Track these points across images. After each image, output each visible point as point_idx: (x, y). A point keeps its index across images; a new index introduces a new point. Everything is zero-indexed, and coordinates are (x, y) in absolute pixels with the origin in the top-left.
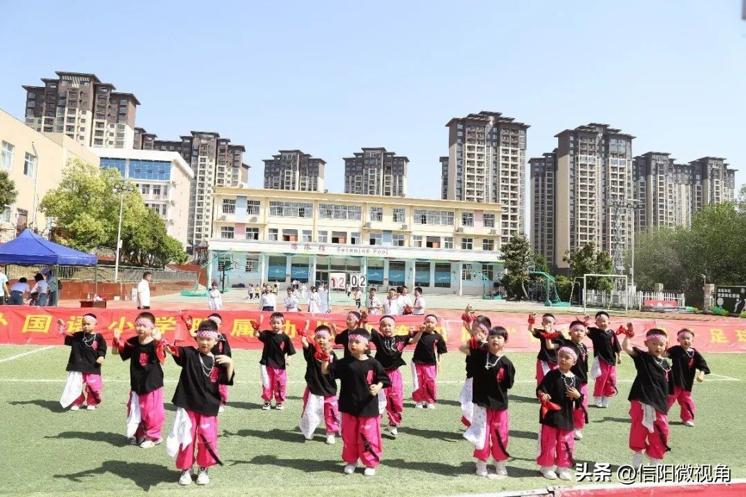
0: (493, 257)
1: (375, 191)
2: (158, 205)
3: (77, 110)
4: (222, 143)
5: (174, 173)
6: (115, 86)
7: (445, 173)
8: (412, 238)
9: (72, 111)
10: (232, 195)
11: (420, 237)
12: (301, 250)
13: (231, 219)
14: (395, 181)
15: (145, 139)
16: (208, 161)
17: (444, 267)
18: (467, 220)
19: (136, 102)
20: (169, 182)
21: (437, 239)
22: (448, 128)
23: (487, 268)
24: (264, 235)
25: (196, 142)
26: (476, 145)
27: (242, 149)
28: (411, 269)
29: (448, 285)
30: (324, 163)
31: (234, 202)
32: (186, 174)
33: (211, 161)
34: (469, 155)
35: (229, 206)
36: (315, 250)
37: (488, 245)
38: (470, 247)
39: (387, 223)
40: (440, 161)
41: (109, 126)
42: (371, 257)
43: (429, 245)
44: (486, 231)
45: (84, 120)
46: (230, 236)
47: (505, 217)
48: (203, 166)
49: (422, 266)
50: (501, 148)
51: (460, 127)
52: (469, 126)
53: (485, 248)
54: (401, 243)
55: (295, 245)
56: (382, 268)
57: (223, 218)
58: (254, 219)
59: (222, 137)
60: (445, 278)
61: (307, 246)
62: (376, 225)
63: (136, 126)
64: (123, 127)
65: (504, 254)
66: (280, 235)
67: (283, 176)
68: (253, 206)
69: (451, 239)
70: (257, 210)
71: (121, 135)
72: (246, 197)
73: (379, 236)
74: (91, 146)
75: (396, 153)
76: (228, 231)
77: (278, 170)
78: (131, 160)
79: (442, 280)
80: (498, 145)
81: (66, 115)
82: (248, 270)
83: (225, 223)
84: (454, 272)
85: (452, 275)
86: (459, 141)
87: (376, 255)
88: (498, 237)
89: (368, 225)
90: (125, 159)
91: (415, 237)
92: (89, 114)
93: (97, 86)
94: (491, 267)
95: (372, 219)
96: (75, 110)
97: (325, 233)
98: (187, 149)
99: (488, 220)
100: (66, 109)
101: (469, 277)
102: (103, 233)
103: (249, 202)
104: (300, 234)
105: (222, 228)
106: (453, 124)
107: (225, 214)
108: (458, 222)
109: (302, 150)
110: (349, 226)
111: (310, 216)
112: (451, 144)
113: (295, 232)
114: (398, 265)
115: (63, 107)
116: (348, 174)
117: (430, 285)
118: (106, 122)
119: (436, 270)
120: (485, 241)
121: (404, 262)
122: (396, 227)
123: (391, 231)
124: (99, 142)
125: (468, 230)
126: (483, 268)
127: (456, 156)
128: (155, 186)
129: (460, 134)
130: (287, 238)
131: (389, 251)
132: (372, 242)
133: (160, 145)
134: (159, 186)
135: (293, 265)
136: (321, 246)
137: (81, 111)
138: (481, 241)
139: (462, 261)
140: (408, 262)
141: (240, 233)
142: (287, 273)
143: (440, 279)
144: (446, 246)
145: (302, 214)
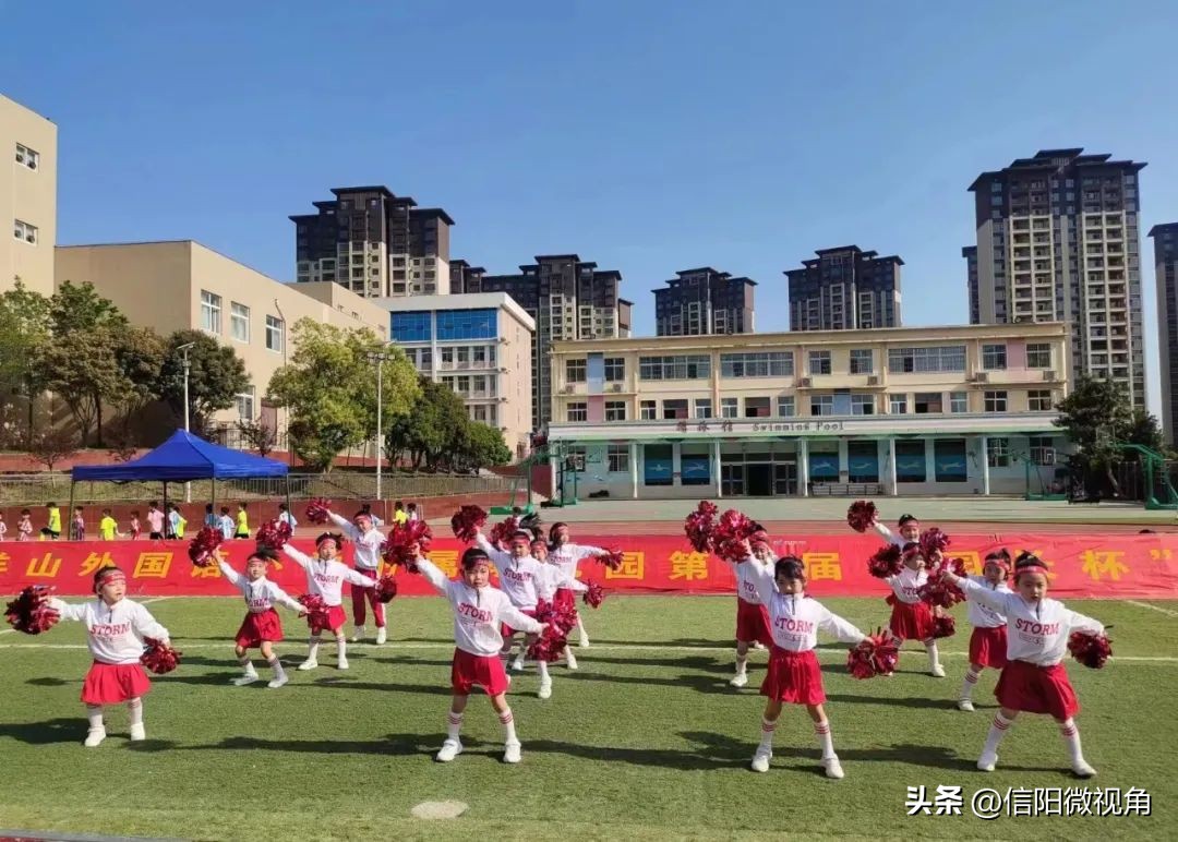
0: (1044, 423)
1: (844, 321)
3: (366, 242)
4: (584, 271)
5: (505, 326)
6: (415, 199)
7: (974, 276)
8: (887, 400)
9: (358, 246)
10: (579, 352)
11: (902, 397)
12: (692, 432)
13: (581, 389)
14: (879, 302)
15: (467, 277)
16: (564, 300)
17: (953, 447)
18: (993, 358)
19: (449, 222)
20: (496, 340)
21: (936, 397)
22: (973, 194)
23: (1037, 441)
24: (635, 411)
25: (544, 274)
26: (1032, 217)
27: (616, 275)
28: (888, 453)
29: (962, 478)
30: (752, 283)
31: (583, 362)
32: (524, 325)
33: (569, 300)
34: (1018, 238)
35: (577, 372)
36: (715, 431)
37: (1038, 398)
38: (1002, 407)
39: (840, 378)
40: (964, 256)
41: (412, 262)
42: (814, 437)
43: (921, 408)
44: (1035, 375)
45: (379, 256)
46: (582, 417)
47: (1099, 345)
48: (559, 310)
49: (909, 447)
50: (1084, 215)
51: (997, 187)
52: (1015, 183)
53: (1034, 406)
54: (868, 409)
55: (683, 426)
56: (836, 455)
57: (569, 389)
58: (617, 388)
59: (583, 260)
60: (956, 465)
61: (703, 426)
62: (820, 382)
63: (452, 259)
64: (431, 263)
65: (1066, 415)
66: (660, 410)
67: (686, 313)
68: (614, 370)
69: (963, 395)
70: (620, 376)
71: (431, 275)
72: (601, 353)
73: (829, 400)
74: (388, 294)
75: (878, 251)
76: (577, 410)
77: (676, 304)
78: (438, 311)
79: (949, 469)
80: (1078, 211)
81: (351, 253)
82: (613, 468)
83: (575, 397)
84: (972, 454)
85: (969, 460)
86: (996, 214)
87: (822, 431)
88: (1060, 384)
89: (806, 382)
90: (429, 312)
91: (892, 397)
92: (383, 246)
93: (393, 204)
94: (1045, 441)
95: (813, 371)
96: (362, 244)
97: (733, 401)
98: (532, 286)
99: (1037, 354)
100: (351, 243)
101: (1003, 462)
102: (357, 425)
103: (609, 361)
104: (692, 410)
105: (569, 405)
106: (982, 185)
107: (570, 384)
108: (976, 363)
109: (712, 268)
110: (770, 386)
111: (706, 375)
112: (980, 222)
113: (683, 403)
114: (864, 449)
115: (347, 241)
116: (794, 299)
117: (928, 478)
118: (407, 256)
119: (936, 454)
120: (1033, 393)
121: (876, 442)
122: (859, 381)
123: (849, 390)
124: (400, 288)
125: (996, 377)
126: (1032, 445)
127: (992, 242)
128: (476, 348)
129: (997, 201)
130: (669, 414)
131: (844, 423)
132: (815, 410)
133: (492, 284)
134: (483, 348)
135: (684, 457)
136: (725, 423)
137: (371, 245)
138: (1025, 394)
139: (986, 434)
140: (883, 441)
141: (596, 412)
142: (675, 471)
143: (945, 467)
144: (954, 409)
145: (693, 374)
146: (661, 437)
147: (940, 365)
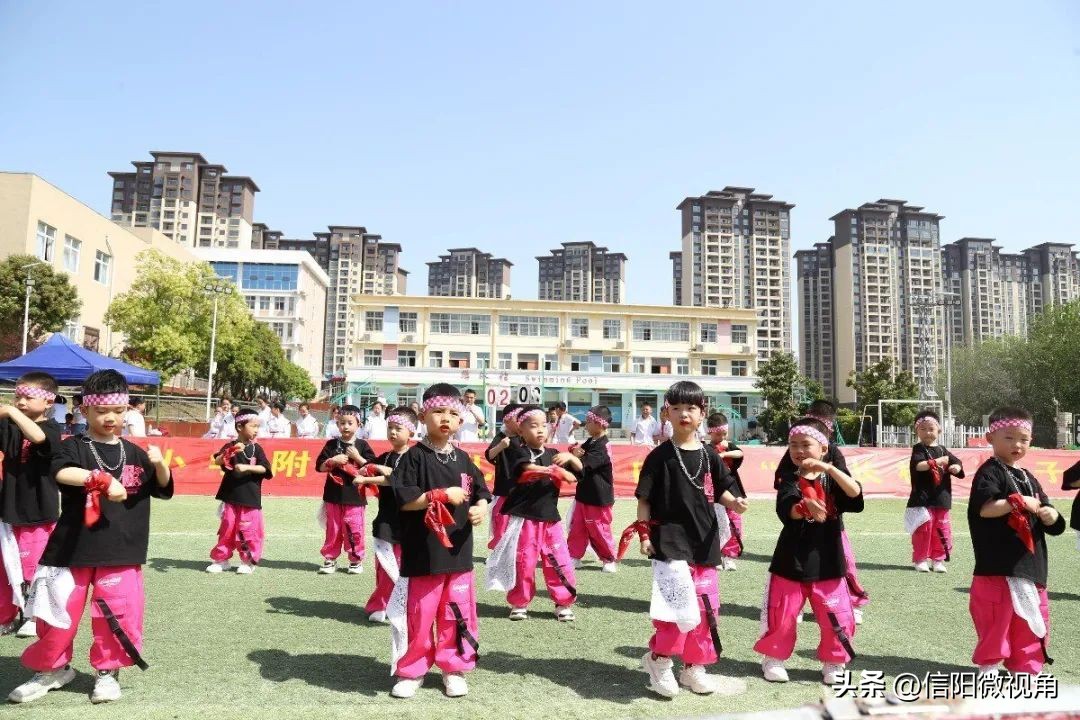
0: (747, 385)
1: (581, 295)
2: (282, 324)
3: (178, 200)
4: (370, 241)
5: (303, 280)
6: (226, 167)
7: (678, 275)
8: (630, 361)
9: (170, 203)
10: (376, 306)
11: (642, 360)
12: (473, 380)
13: (378, 338)
14: (608, 288)
15: (266, 237)
16: (351, 265)
18: (708, 334)
19: (254, 188)
20: (295, 293)
21: (667, 362)
22: (680, 211)
23: (738, 400)
24: (423, 360)
25: (335, 240)
26: (720, 234)
27: (398, 248)
28: (631, 405)
30: (509, 264)
31: (380, 314)
32: (319, 282)
33: (355, 265)
34: (711, 248)
35: (374, 321)
36: (494, 379)
37: (739, 367)
38: (713, 372)
39: (596, 340)
40: (671, 258)
41: (219, 221)
42: (573, 389)
43: (656, 370)
44: (736, 349)
45: (187, 212)
46: (377, 362)
47: (763, 333)
48: (345, 273)
50: (755, 236)
51: (696, 209)
52: (709, 208)
53: (735, 372)
54: (616, 368)
55: (466, 373)
57: (367, 337)
58: (410, 339)
59: (370, 232)
61: (483, 375)
62: (580, 344)
63: (255, 221)
64: (237, 222)
65: (761, 380)
66: (446, 359)
67: (454, 284)
68: (407, 321)
69: (686, 361)
70: (413, 328)
71: (233, 233)
72: (397, 308)
73: (585, 359)
74: (195, 245)
75: (608, 248)
76: (373, 356)
77: (446, 276)
78: (245, 263)
80: (751, 233)
81: (163, 208)
83: (373, 345)
86: (696, 228)
87: (580, 385)
88: (753, 357)
89: (569, 343)
90: (236, 263)
91: (634, 359)
92: (193, 205)
93: (204, 168)
94: (744, 400)
95: (575, 334)
96: (174, 201)
97: (508, 356)
98: (324, 250)
99: (739, 333)
100: (163, 200)
102: (191, 352)
103: (403, 315)
104: (474, 359)
105: (366, 352)
106: (687, 205)
107: (368, 332)
108: (696, 337)
109: (479, 248)
110: (542, 345)
111: (486, 332)
112: (685, 233)
113: (467, 355)
114: (612, 400)
115: (160, 197)
116: (543, 279)
118: (214, 215)
120: (734, 363)
121: (621, 395)
122: (608, 345)
123: (600, 352)
124: (205, 243)
125: (710, 348)
126: (733, 402)
127: (693, 249)
128: (277, 298)
129: (696, 219)
130: (455, 364)
131: (598, 379)
132: (575, 367)
133: (286, 245)
134: (283, 298)
136: (501, 373)
137: (182, 203)
138: (729, 363)
140: (626, 395)
141: (390, 358)
144: (680, 370)
145: (475, 330)
147: (670, 336)
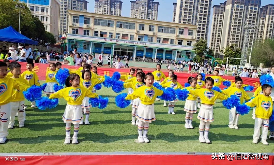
0: (190, 49)
1: (144, 17)
2: (44, 17)
5: (51, 2)
7: (175, 11)
8: (156, 38)
10: (77, 14)
11: (160, 38)
12: (108, 41)
13: (77, 25)
14: (153, 13)
17: (170, 52)
18: (181, 32)
21: (167, 39)
23: (188, 53)
24: (91, 33)
28: (155, 52)
29: (170, 59)
31: (78, 17)
32: (57, 3)
35: (76, 20)
36: (114, 42)
37: (189, 43)
38: (181, 44)
39: (146, 31)
42: (138, 46)
43: (164, 42)
44: (189, 37)
46: (77, 33)
47: (199, 32)
48: (66, 0)
49: (160, 51)
54: (152, 41)
55: (105, 39)
56: (143, 51)
57: (73, 25)
58: (88, 26)
60: (170, 56)
61: (111, 40)
62: (142, 32)
66: (99, 34)
67: (103, 8)
68: (87, 20)
69: (173, 40)
70: (89, 23)
72: (83, 16)
73: (142, 37)
76: (75, 31)
79: (168, 57)
82: (85, 49)
84: (173, 54)
87: (141, 45)
88: (194, 40)
89: (138, 32)
91: (158, 38)
94: (190, 53)
95: (140, 29)
97: (119, 34)
99: (190, 32)
101: (180, 57)
103: (85, 18)
104: (108, 34)
105: (73, 29)
107: (74, 23)
108: (177, 32)
110: (129, 32)
111: (113, 26)
113: (106, 33)
114: (150, 50)
119: (166, 53)
121: (153, 49)
122: (151, 33)
123: (147, 35)
125: (182, 36)
126: (186, 53)
127: (180, 2)
128: (42, 8)
130: (102, 35)
131: (146, 44)
132: (139, 39)
134: (44, 8)
135: (105, 48)
136: (117, 40)
138: (187, 41)
139: (177, 50)
140: (154, 49)
141: (81, 32)
142: (102, 51)
143: (167, 57)
144: (171, 43)
145: (109, 25)
146: (99, 41)
147: (169, 32)
